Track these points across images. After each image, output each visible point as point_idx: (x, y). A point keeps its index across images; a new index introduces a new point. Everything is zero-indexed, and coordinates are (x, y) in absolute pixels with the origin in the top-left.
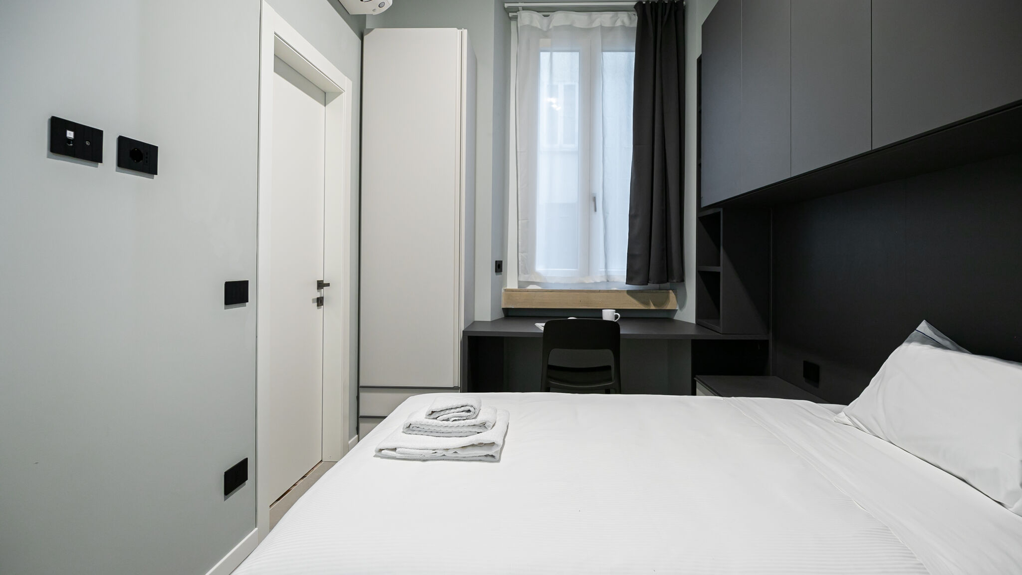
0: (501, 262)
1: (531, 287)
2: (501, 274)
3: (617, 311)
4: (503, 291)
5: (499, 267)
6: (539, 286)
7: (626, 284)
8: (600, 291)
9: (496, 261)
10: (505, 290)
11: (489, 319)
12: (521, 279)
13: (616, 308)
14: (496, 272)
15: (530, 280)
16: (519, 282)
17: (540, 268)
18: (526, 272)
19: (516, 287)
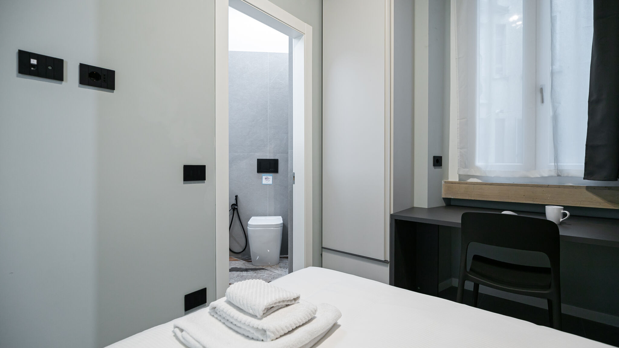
0: (441, 157)
1: (471, 180)
2: (442, 168)
3: (566, 208)
4: (443, 182)
5: (438, 161)
6: (480, 180)
7: (584, 179)
8: (548, 186)
9: (434, 157)
10: (445, 182)
11: (426, 206)
12: (461, 173)
13: (564, 205)
14: (434, 166)
15: (469, 174)
16: (460, 175)
17: (479, 163)
18: (466, 167)
19: (457, 180)
